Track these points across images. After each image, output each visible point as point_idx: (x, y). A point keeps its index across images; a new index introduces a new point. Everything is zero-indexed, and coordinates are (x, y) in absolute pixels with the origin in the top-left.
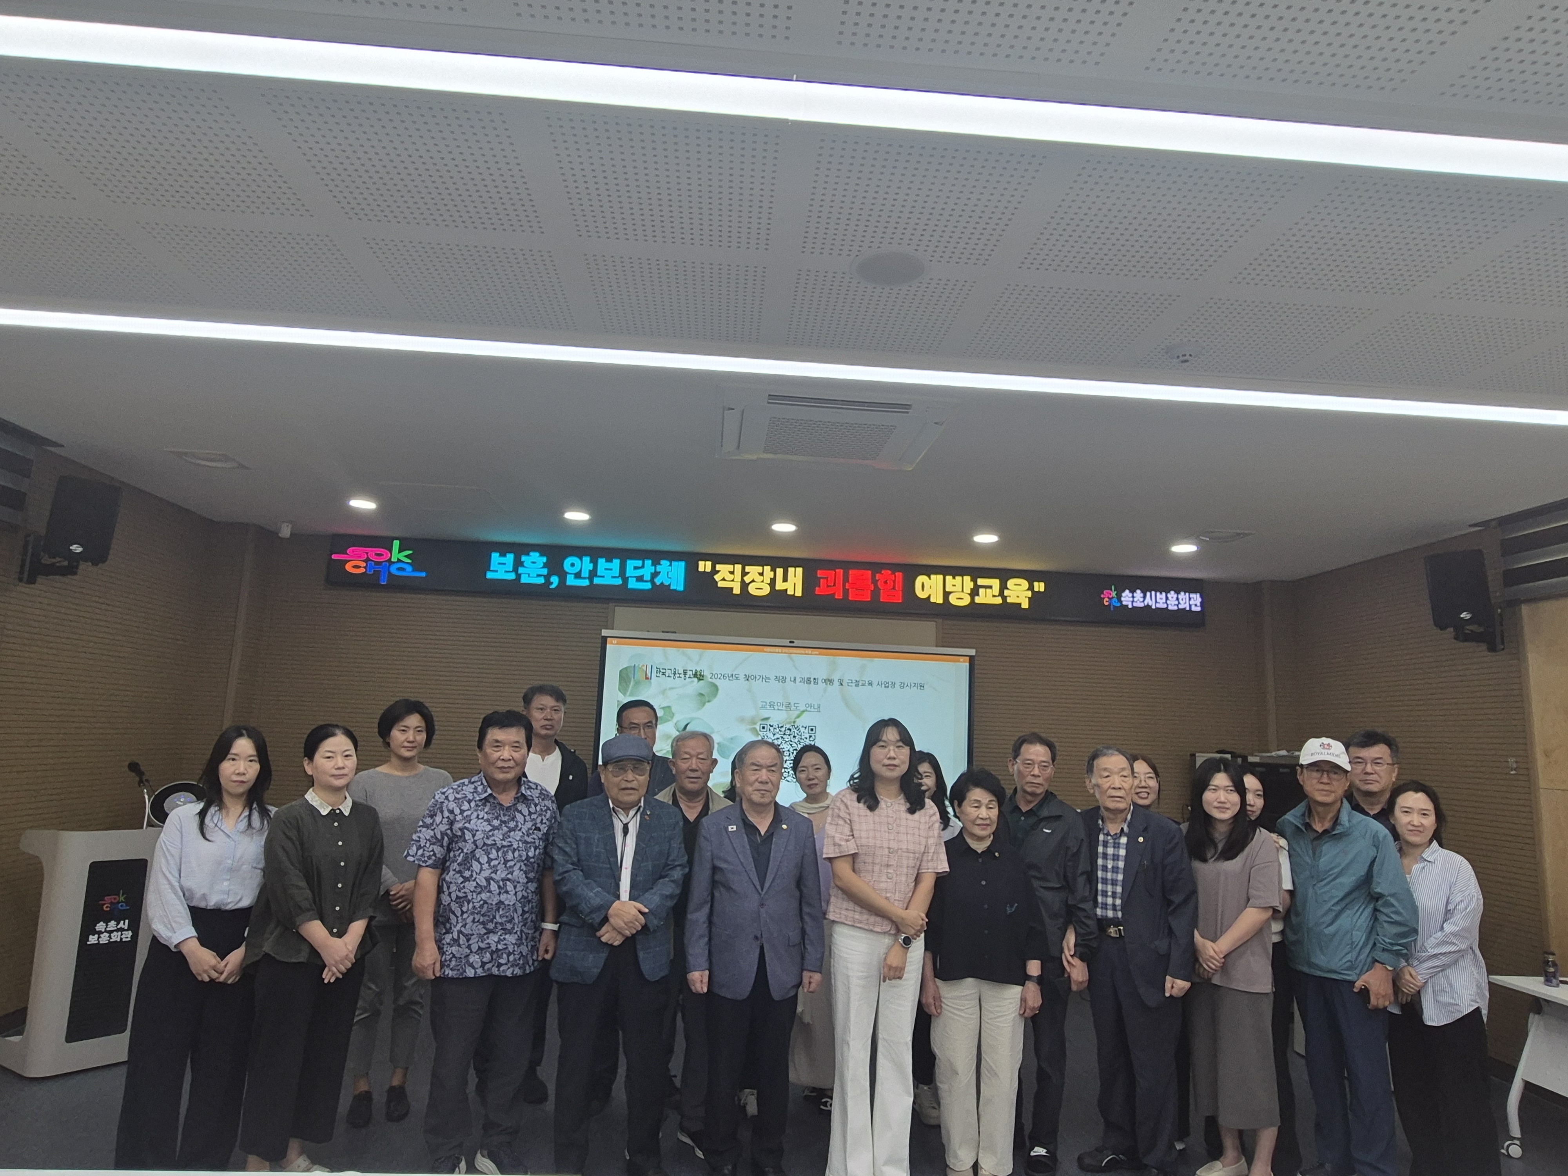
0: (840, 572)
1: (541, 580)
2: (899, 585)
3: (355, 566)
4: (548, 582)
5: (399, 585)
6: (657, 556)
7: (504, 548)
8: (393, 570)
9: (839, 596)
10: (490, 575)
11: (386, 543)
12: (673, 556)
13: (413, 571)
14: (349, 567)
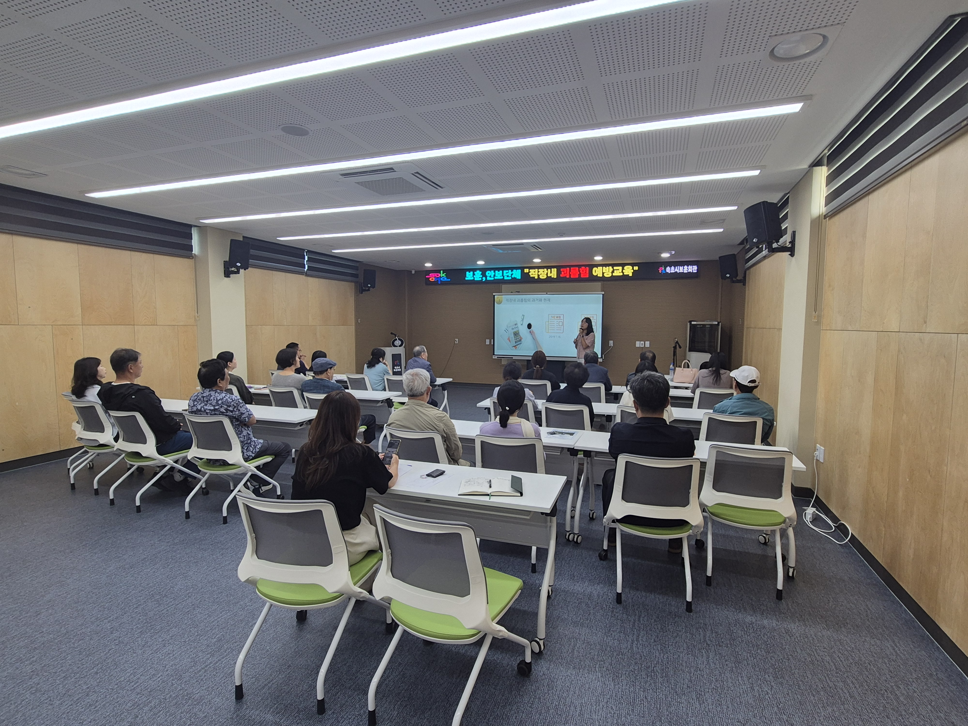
0: (568, 268)
1: (480, 279)
2: (588, 272)
3: (432, 279)
4: (482, 279)
5: (444, 283)
6: (512, 269)
7: (469, 270)
8: (441, 279)
9: (568, 277)
10: (466, 279)
11: (439, 271)
12: (517, 268)
13: (447, 278)
14: (430, 279)
